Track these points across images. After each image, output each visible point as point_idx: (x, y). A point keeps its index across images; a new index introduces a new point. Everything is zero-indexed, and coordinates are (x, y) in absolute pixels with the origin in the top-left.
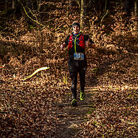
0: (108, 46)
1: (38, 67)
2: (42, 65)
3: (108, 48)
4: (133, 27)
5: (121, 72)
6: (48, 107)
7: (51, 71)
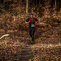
0: (41, 23)
1: (4, 34)
2: (6, 33)
3: (41, 24)
4: (54, 13)
5: (48, 37)
6: (9, 56)
7: (10, 37)
